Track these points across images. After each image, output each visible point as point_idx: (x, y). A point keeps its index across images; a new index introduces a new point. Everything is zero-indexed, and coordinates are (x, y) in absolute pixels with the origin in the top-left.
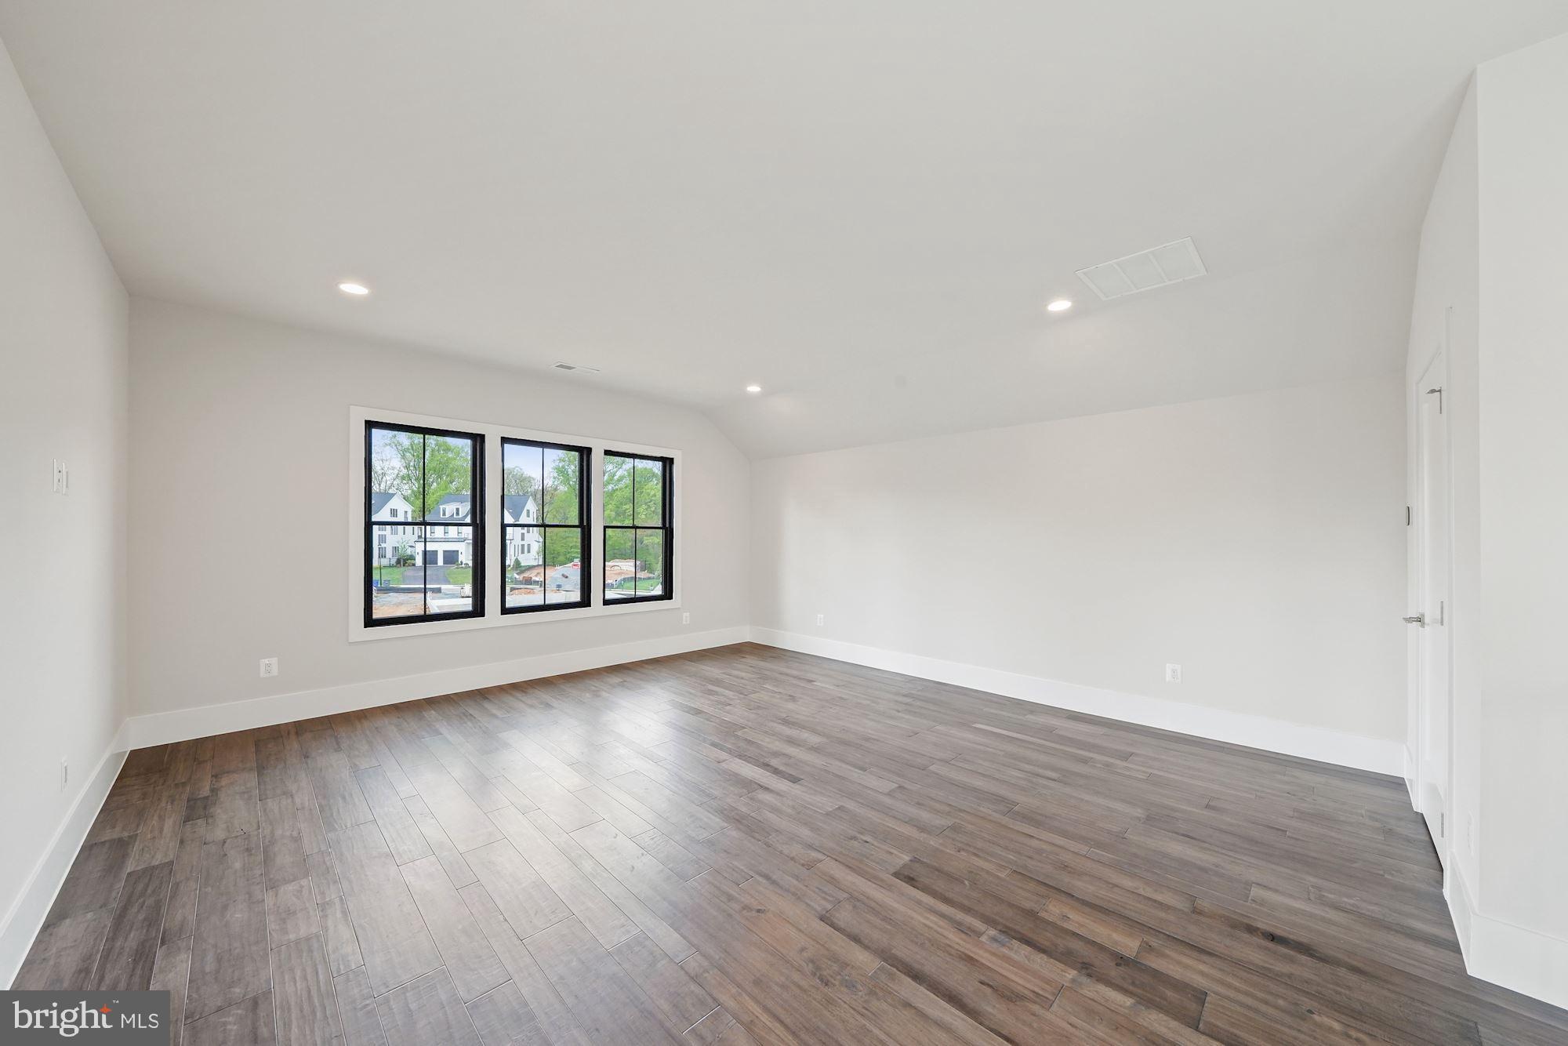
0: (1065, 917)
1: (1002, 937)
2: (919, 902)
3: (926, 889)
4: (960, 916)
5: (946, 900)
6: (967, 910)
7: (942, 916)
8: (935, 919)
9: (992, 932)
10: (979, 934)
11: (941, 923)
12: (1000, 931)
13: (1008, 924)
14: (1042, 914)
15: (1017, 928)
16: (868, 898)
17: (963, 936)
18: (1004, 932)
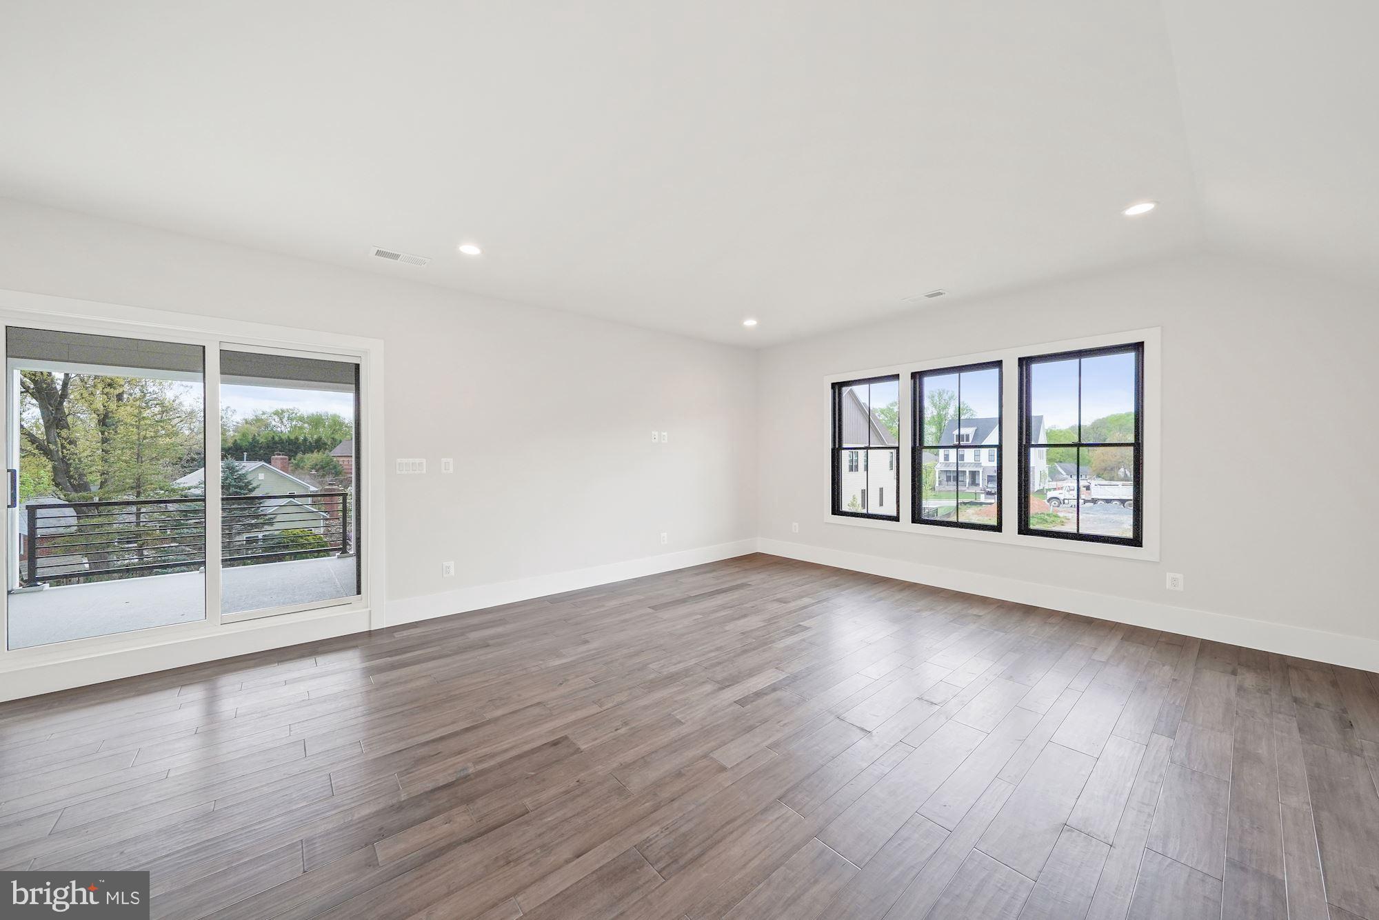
0: (448, 821)
1: (462, 774)
2: (526, 743)
3: (539, 749)
4: (499, 759)
5: (520, 757)
6: (501, 765)
7: (506, 751)
8: (505, 746)
9: (471, 770)
10: (475, 763)
11: (499, 748)
12: (469, 775)
13: (469, 783)
14: (463, 808)
15: (464, 786)
16: (547, 722)
17: (478, 756)
18: (466, 777)
